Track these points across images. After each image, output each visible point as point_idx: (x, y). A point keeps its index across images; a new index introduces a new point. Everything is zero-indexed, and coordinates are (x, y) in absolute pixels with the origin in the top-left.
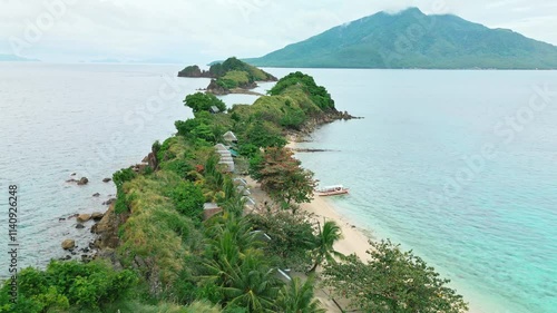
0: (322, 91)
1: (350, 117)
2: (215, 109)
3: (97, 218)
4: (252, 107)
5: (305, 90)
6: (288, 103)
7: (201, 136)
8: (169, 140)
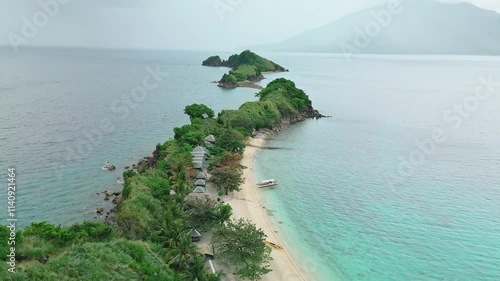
0: (301, 94)
1: (320, 116)
2: (205, 116)
3: (117, 194)
4: (236, 112)
5: (284, 95)
6: (266, 107)
7: (187, 140)
8: (167, 143)
